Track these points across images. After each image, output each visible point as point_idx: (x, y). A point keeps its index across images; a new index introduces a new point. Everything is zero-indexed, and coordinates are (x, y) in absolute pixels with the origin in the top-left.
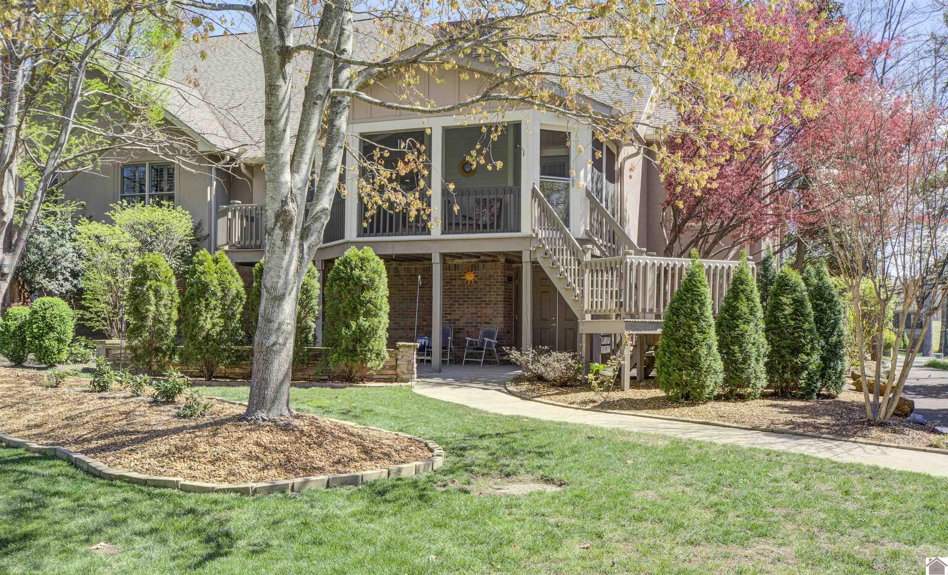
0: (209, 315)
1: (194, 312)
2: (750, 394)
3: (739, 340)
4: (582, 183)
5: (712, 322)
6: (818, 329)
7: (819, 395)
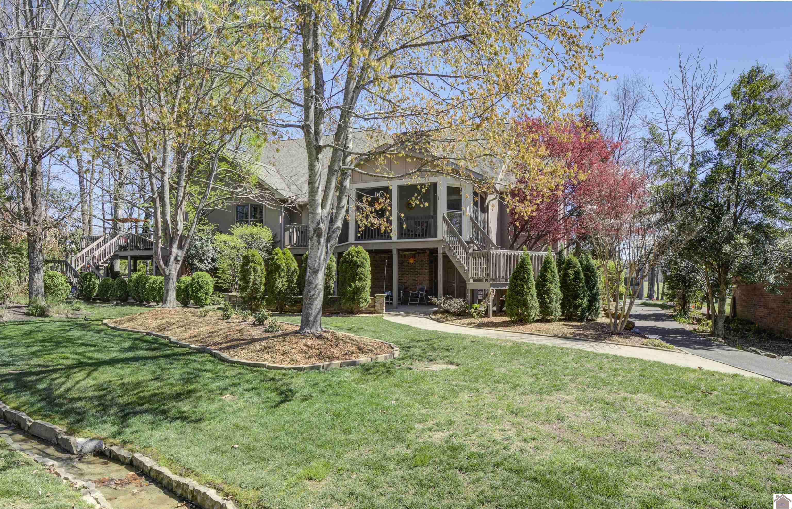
0: (281, 281)
1: (273, 279)
2: (553, 319)
4: (468, 213)
5: (534, 283)
6: (587, 286)
7: (587, 320)
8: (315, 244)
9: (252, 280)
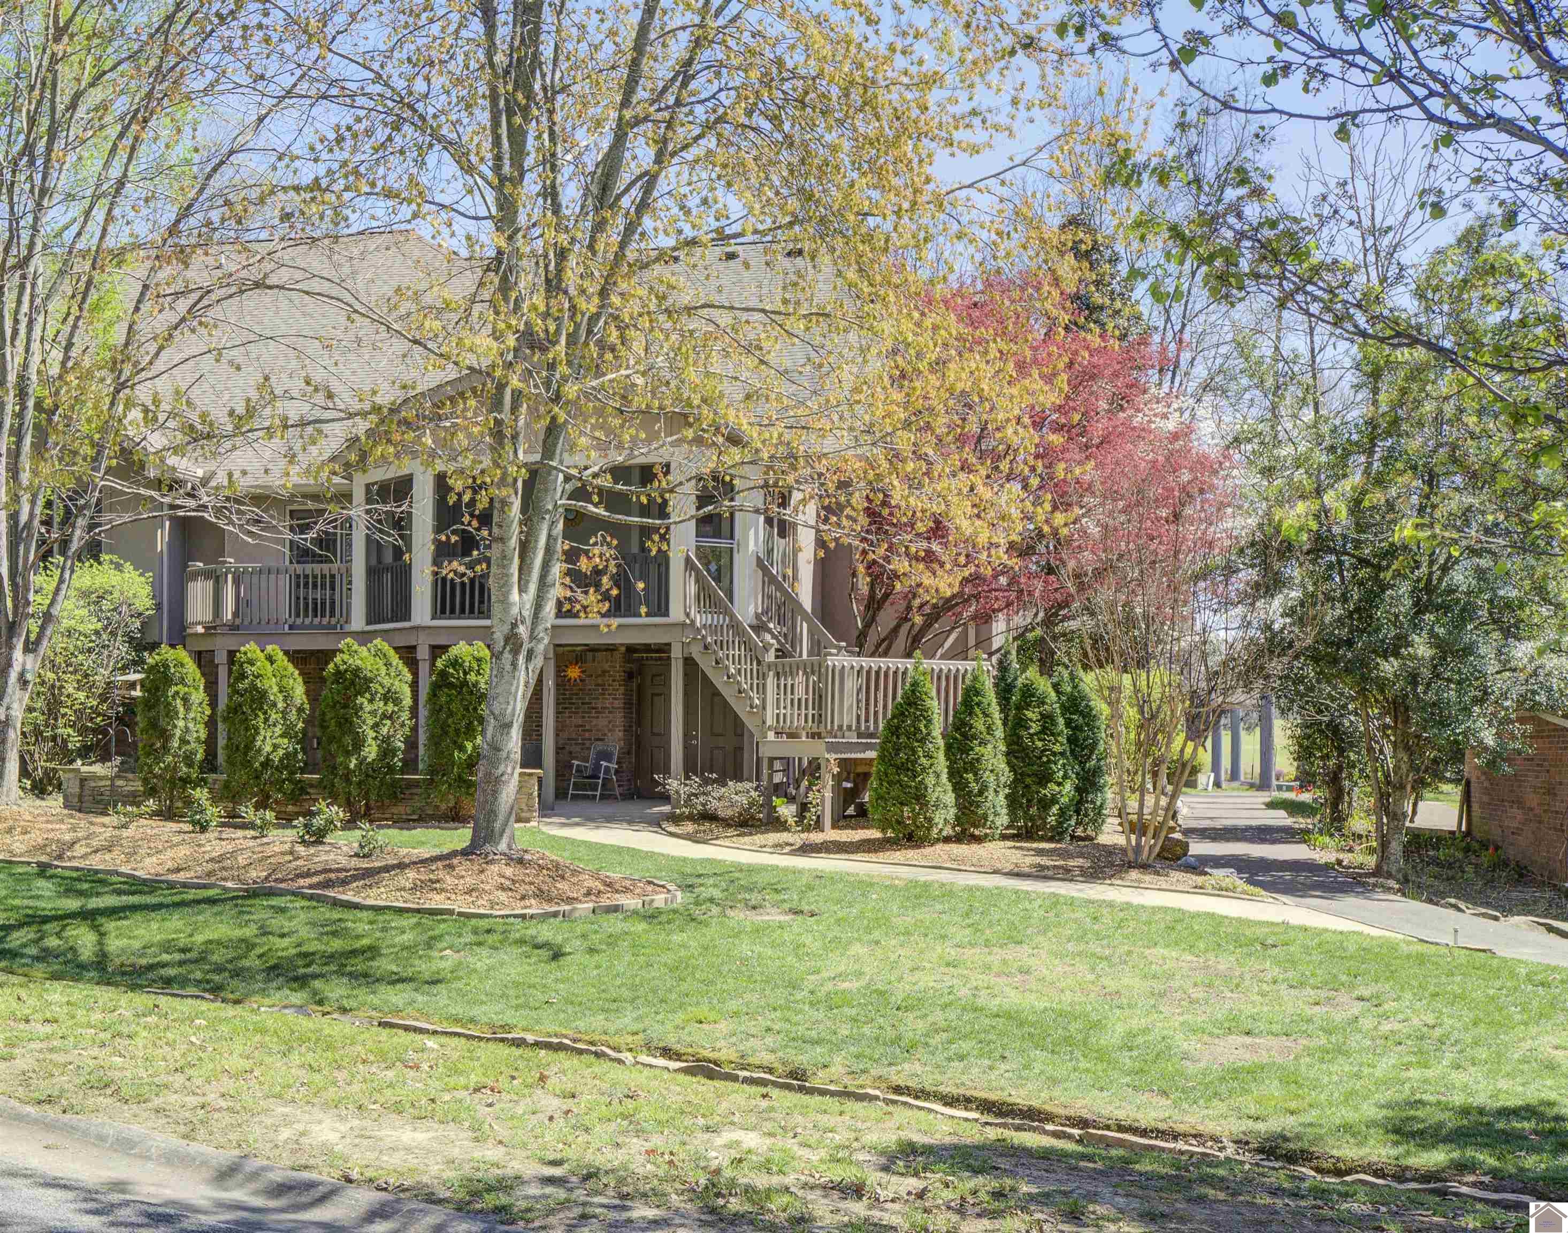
0: (269, 734)
1: (247, 729)
2: (986, 835)
3: (973, 766)
4: (752, 547)
5: (941, 742)
6: (1072, 751)
7: (1073, 837)
8: (508, 667)
9: (178, 733)
